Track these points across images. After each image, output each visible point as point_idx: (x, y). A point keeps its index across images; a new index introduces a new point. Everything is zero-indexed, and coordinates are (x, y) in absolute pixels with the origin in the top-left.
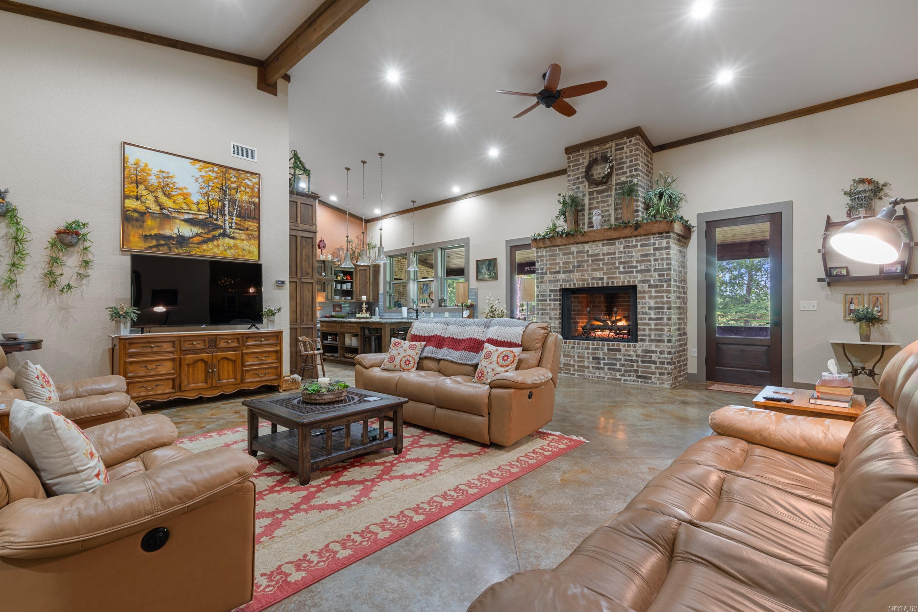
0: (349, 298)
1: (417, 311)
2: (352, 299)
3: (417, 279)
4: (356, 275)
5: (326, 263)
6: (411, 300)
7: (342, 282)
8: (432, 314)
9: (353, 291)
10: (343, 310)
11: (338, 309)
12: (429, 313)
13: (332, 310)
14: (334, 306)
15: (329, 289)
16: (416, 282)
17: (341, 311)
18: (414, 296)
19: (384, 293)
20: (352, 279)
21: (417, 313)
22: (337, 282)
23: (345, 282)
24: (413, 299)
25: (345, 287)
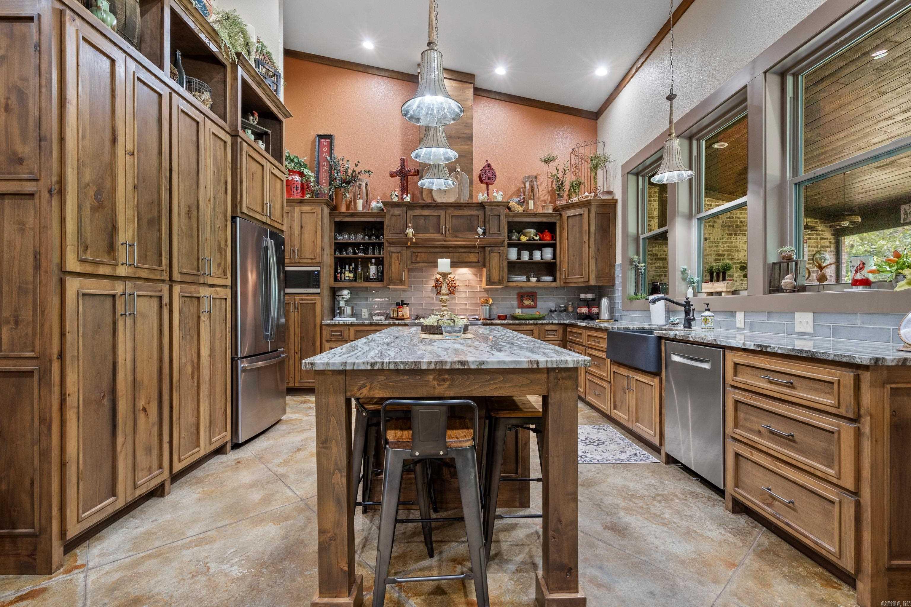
0: (549, 279)
1: (687, 305)
2: (555, 280)
3: (699, 212)
4: (562, 229)
5: (488, 209)
6: (678, 275)
7: (531, 247)
8: (740, 316)
9: (555, 263)
10: (539, 304)
11: (527, 302)
12: (732, 313)
13: (516, 304)
14: (521, 297)
15: (494, 261)
16: (695, 222)
17: (535, 306)
18: (689, 263)
19: (622, 265)
20: (554, 238)
21: (687, 312)
22: (521, 247)
23: (540, 247)
24: (684, 272)
25: (537, 256)
